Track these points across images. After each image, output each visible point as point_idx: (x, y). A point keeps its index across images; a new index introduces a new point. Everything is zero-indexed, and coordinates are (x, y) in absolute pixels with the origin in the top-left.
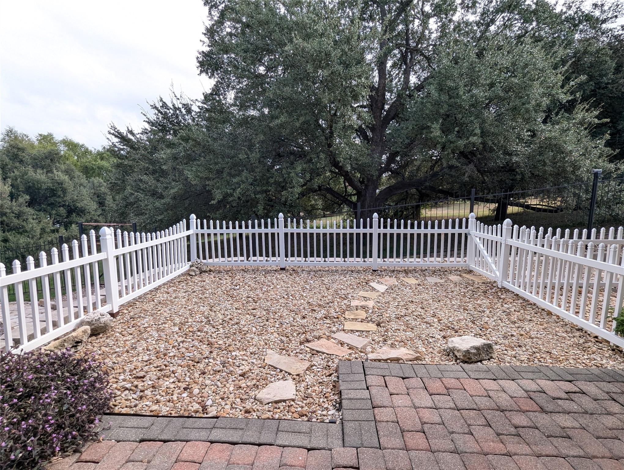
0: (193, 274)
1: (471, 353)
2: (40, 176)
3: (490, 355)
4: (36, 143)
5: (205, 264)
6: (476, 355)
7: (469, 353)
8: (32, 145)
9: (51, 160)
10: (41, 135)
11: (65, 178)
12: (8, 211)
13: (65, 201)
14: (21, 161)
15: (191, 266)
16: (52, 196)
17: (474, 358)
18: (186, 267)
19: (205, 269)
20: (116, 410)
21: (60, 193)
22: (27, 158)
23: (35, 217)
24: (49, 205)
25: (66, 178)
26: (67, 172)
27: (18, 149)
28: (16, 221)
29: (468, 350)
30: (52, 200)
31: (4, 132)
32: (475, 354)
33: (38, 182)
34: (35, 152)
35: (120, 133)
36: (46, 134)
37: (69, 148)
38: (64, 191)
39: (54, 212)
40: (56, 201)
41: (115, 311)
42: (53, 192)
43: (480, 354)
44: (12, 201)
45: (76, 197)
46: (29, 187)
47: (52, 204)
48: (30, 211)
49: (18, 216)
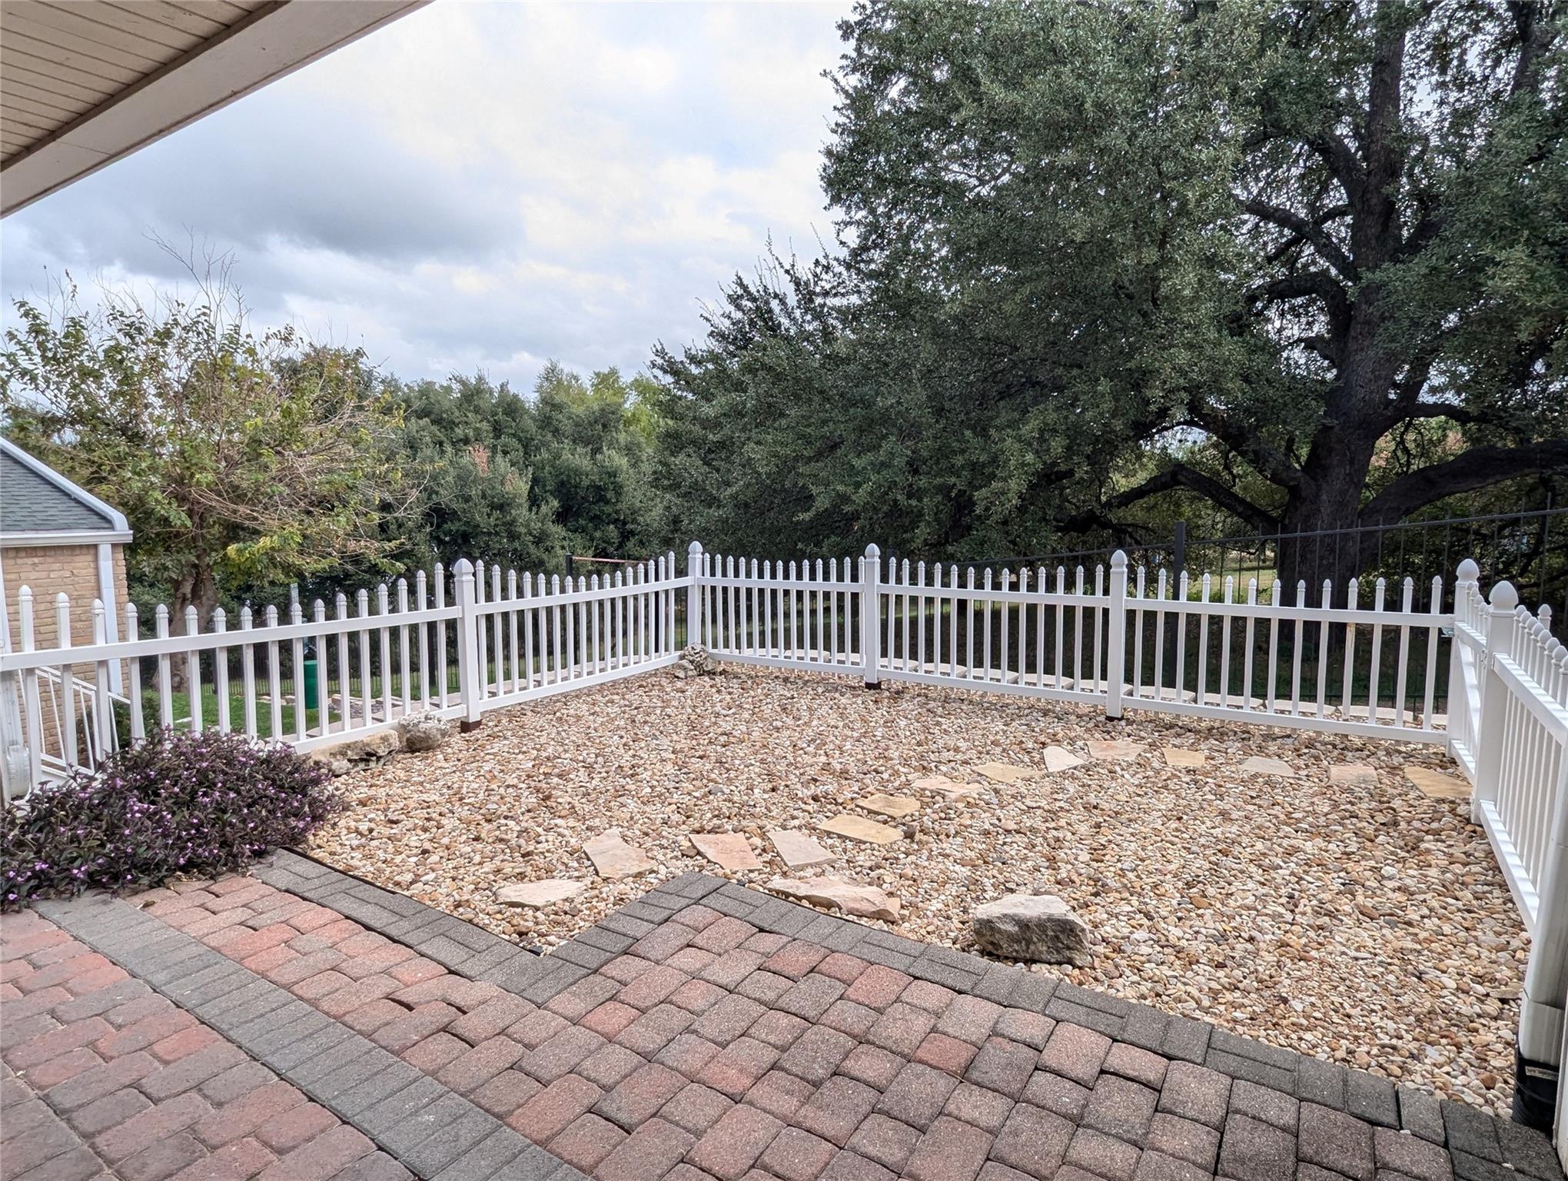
0: (682, 675)
1: (1000, 931)
2: (577, 458)
3: (1067, 953)
4: (590, 393)
5: (711, 656)
6: (1018, 942)
7: (992, 929)
8: (582, 397)
9: (604, 426)
10: (597, 375)
11: (621, 461)
12: (523, 530)
13: (617, 512)
14: (556, 432)
15: (682, 657)
16: (598, 501)
17: (1006, 948)
18: (668, 658)
19: (710, 668)
20: (317, 854)
21: (610, 495)
22: (567, 426)
23: (565, 543)
24: (591, 519)
25: (624, 461)
26: (629, 450)
27: (553, 405)
28: (532, 549)
29: (989, 921)
30: (596, 510)
31: (543, 372)
32: (1012, 938)
33: (577, 472)
34: (578, 410)
35: (671, 363)
36: (606, 371)
37: (644, 397)
38: (618, 489)
39: (598, 534)
40: (602, 511)
41: (472, 720)
42: (599, 493)
43: (1029, 942)
44: (530, 510)
45: (638, 505)
46: (562, 483)
47: (596, 517)
48: (557, 530)
49: (539, 540)
